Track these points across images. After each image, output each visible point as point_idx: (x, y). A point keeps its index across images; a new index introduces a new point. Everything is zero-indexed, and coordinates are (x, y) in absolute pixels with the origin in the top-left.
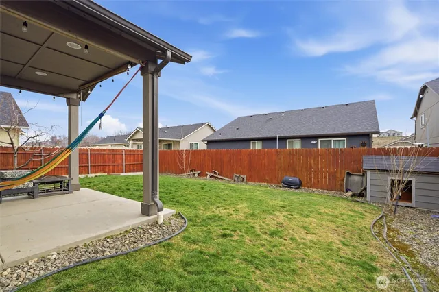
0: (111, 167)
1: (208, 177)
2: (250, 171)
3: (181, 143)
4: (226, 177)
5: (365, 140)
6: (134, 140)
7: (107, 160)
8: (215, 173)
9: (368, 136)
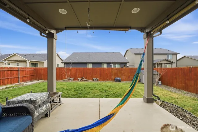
0: (9, 79)
1: (79, 80)
2: (101, 76)
3: (44, 63)
4: (89, 79)
5: (125, 64)
6: (8, 60)
7: (6, 75)
8: (83, 78)
9: (126, 63)
